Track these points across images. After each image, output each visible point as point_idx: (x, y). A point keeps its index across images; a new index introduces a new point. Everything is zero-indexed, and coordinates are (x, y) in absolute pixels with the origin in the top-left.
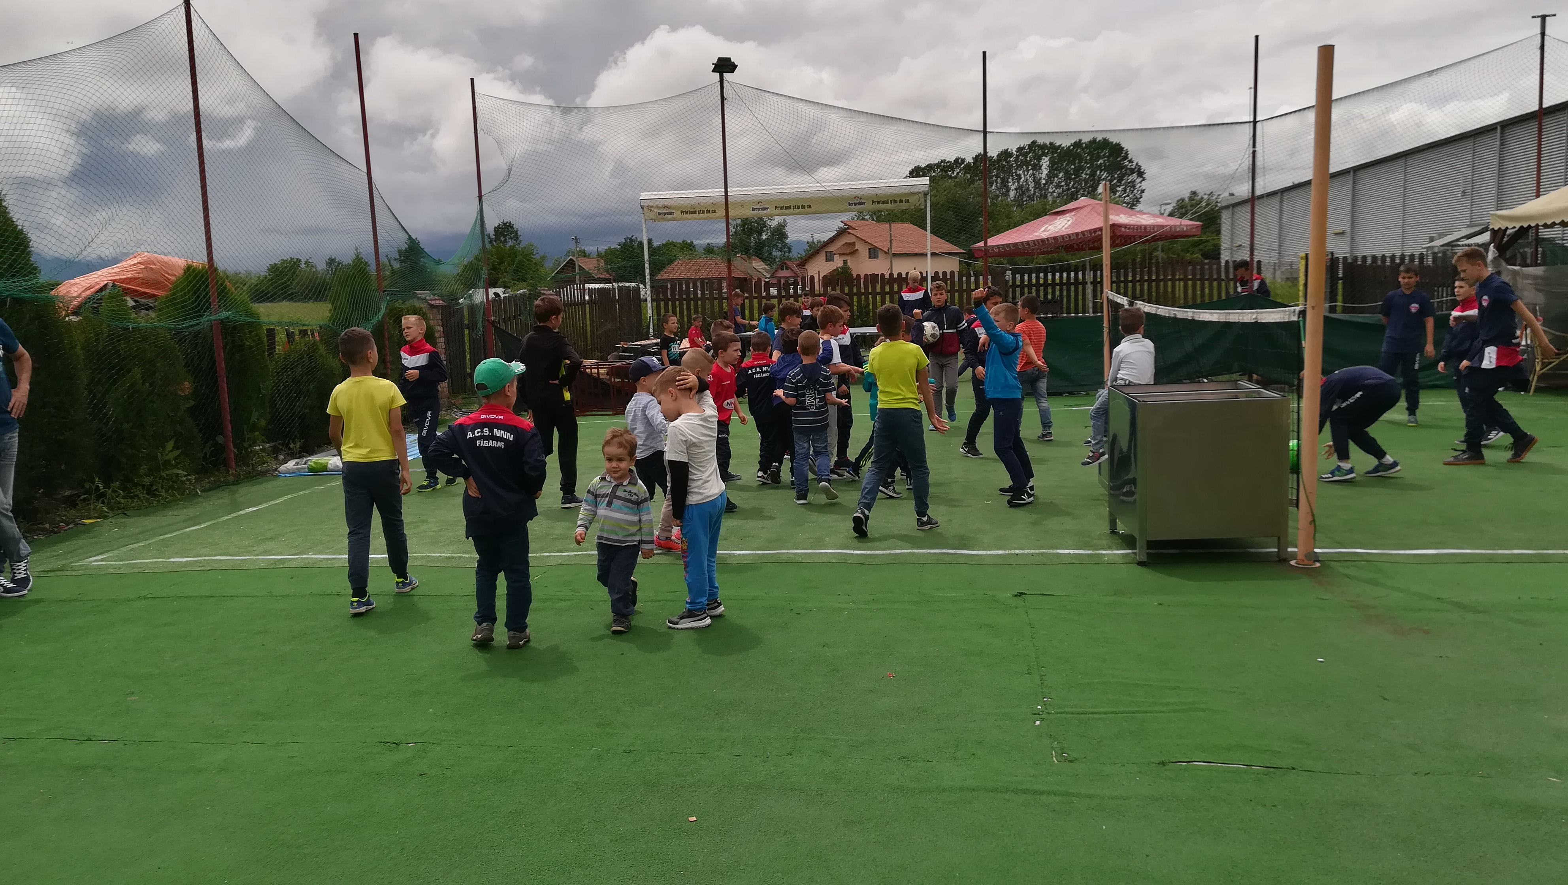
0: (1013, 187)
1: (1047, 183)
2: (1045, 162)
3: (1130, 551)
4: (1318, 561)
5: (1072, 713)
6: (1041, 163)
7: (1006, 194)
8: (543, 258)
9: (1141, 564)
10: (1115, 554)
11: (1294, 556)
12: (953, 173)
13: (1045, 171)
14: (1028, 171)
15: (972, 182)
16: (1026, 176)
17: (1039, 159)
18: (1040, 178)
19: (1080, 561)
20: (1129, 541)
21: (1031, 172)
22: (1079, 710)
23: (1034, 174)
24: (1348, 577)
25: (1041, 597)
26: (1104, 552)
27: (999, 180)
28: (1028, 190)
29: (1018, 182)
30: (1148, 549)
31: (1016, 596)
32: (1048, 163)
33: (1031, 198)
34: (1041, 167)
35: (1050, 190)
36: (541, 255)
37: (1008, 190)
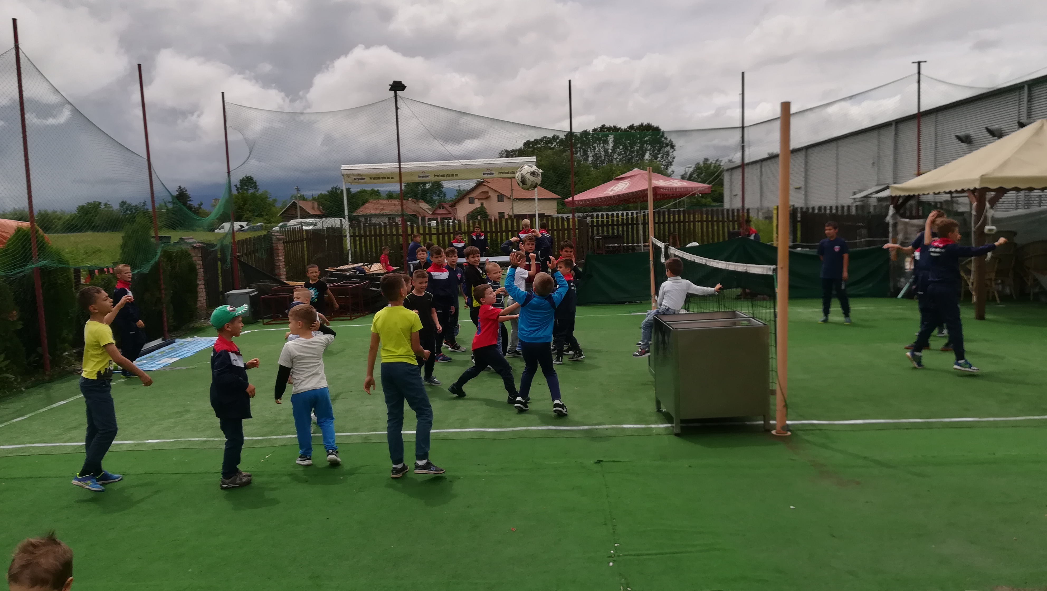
0: (591, 155)
1: (612, 152)
2: (611, 139)
3: (669, 425)
4: (790, 431)
5: (634, 555)
6: (608, 139)
7: (586, 159)
8: (275, 201)
9: (677, 435)
10: (660, 428)
11: (774, 427)
12: (552, 145)
13: (611, 145)
14: (600, 144)
15: (565, 151)
16: (599, 148)
17: (607, 136)
18: (608, 149)
19: (637, 433)
20: (668, 418)
21: (602, 145)
22: (638, 552)
23: (604, 146)
24: (808, 442)
25: (612, 463)
26: (653, 426)
27: (582, 150)
28: (601, 157)
29: (594, 151)
30: (681, 423)
31: (596, 463)
32: (613, 139)
33: (602, 162)
34: (608, 141)
35: (615, 157)
36: (274, 198)
37: (588, 157)
